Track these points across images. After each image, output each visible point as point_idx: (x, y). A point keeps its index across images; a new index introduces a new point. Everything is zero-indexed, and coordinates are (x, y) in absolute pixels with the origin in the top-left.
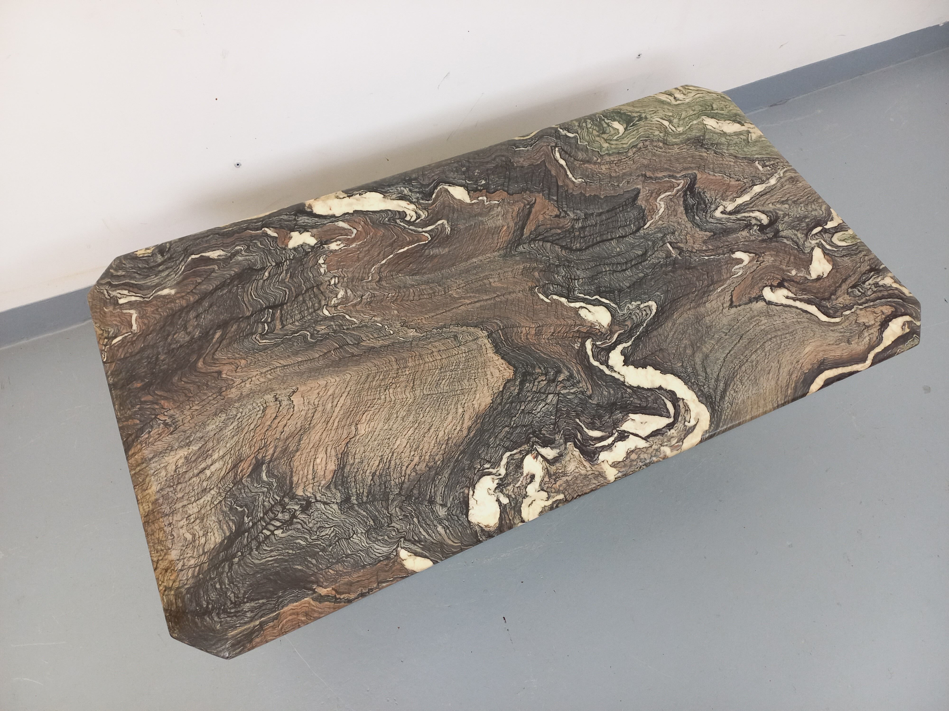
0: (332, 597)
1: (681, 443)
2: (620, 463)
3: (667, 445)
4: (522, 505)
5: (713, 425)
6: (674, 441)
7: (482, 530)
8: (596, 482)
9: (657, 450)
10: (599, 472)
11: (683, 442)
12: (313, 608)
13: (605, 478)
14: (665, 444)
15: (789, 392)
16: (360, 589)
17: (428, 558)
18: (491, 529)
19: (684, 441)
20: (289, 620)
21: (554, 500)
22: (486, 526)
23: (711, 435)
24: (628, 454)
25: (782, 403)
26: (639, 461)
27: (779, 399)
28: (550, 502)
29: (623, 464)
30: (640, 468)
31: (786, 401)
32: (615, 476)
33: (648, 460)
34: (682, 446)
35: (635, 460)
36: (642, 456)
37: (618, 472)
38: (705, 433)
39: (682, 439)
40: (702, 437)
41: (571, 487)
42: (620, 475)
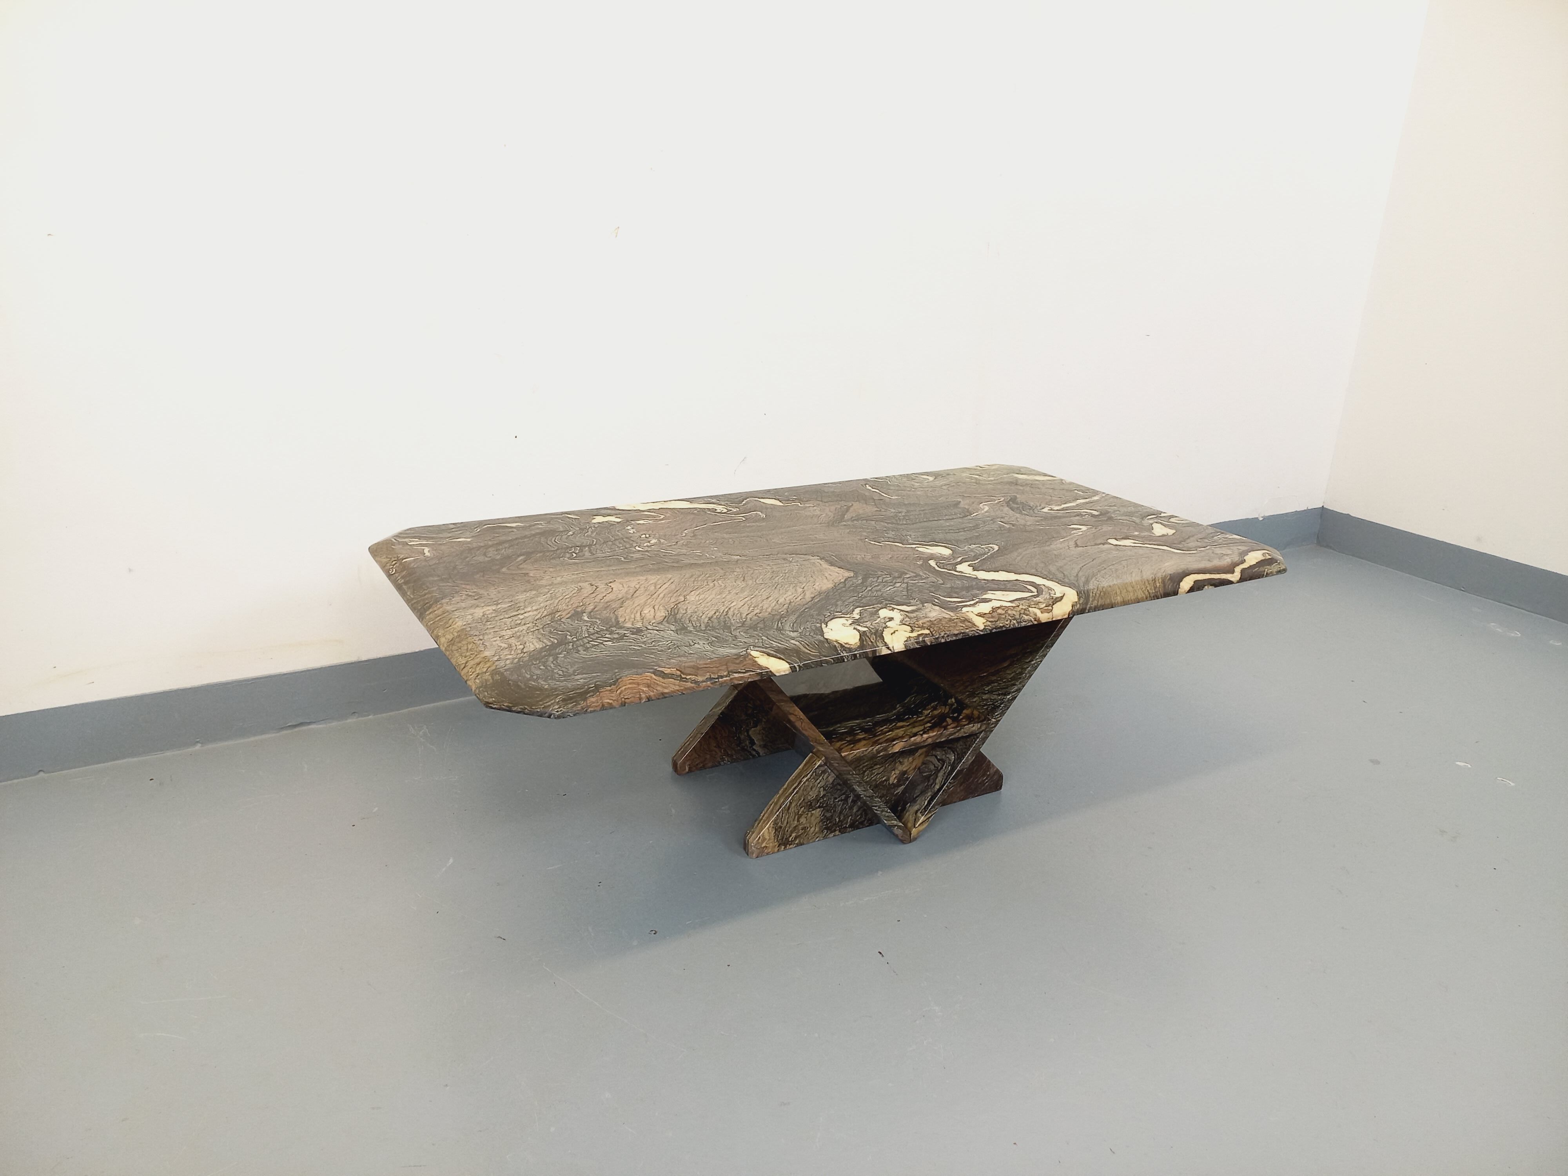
0: (677, 675)
1: (1050, 608)
2: (987, 614)
3: (1035, 607)
4: (884, 633)
5: (1082, 599)
6: (1042, 605)
7: (841, 645)
8: (963, 626)
9: (1025, 610)
10: (965, 618)
11: (1052, 607)
12: (655, 681)
13: (973, 625)
15: (1158, 585)
16: (708, 674)
17: (783, 660)
18: (852, 646)
19: (1054, 606)
21: (918, 633)
22: (844, 643)
23: (1082, 609)
24: (994, 610)
25: (1153, 593)
26: (1007, 615)
27: (1148, 588)
28: (915, 634)
29: (990, 615)
30: (1011, 622)
31: (1158, 592)
32: (984, 623)
33: (1017, 617)
34: (1052, 610)
35: (1003, 614)
36: (1010, 612)
37: (986, 621)
38: (1075, 604)
39: (1050, 605)
40: (1072, 607)
41: (936, 626)
42: (989, 623)
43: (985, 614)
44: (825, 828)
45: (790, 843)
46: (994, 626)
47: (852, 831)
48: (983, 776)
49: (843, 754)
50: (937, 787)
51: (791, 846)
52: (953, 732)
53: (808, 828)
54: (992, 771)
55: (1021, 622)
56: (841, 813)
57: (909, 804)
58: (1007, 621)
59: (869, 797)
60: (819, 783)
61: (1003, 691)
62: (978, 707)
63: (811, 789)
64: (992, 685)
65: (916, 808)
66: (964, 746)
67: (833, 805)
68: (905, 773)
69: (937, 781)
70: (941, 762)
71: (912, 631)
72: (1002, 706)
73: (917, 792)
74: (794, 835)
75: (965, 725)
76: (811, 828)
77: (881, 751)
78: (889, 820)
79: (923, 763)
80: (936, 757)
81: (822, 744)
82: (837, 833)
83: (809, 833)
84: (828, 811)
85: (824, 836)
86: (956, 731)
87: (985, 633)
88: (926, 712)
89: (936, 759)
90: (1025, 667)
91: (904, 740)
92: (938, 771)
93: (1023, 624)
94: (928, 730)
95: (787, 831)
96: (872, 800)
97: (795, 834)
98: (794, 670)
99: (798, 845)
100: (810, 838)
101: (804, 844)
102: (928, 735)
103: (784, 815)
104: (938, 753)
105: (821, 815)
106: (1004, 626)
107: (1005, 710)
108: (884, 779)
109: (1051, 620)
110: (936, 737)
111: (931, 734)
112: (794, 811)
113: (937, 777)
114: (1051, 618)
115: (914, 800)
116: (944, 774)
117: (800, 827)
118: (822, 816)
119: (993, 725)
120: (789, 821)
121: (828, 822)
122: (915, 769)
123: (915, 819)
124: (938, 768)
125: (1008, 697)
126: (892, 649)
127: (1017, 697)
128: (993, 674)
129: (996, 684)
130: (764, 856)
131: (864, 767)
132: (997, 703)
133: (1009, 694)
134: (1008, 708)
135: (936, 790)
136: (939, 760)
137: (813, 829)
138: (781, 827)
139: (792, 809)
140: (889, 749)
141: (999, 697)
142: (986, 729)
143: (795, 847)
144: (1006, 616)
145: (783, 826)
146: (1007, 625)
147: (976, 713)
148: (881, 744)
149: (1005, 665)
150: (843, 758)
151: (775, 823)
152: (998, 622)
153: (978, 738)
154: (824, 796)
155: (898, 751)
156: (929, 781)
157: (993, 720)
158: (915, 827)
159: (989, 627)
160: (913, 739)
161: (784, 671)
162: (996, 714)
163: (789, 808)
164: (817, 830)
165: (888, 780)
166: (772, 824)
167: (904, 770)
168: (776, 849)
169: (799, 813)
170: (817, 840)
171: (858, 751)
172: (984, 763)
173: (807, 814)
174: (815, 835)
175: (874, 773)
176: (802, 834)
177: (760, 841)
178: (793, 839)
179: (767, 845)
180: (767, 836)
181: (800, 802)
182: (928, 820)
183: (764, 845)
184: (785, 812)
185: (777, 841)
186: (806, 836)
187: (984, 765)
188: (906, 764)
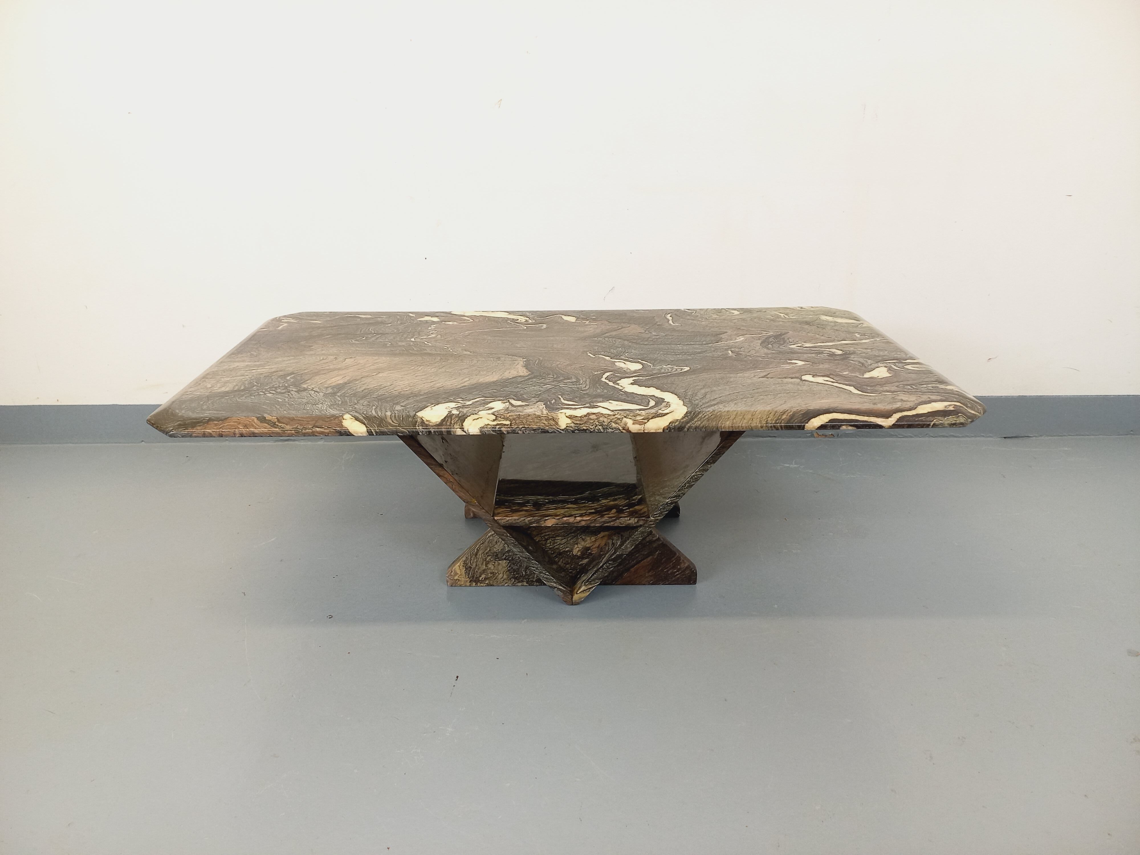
0: (272, 422)
1: (646, 421)
2: (577, 418)
3: (631, 418)
4: (468, 418)
5: (686, 418)
6: (639, 418)
7: (424, 423)
8: (546, 423)
9: (619, 419)
10: (553, 417)
11: (648, 421)
12: (253, 424)
13: (557, 424)
14: (630, 417)
15: (784, 417)
16: (297, 425)
17: (365, 424)
18: (432, 424)
19: (650, 420)
20: (230, 425)
21: (499, 423)
22: (427, 421)
24: (590, 415)
25: (772, 423)
26: (598, 421)
27: (769, 419)
28: (495, 423)
29: (580, 418)
30: (595, 427)
31: (778, 423)
32: (568, 424)
33: (607, 424)
34: (646, 423)
35: (594, 420)
36: (602, 419)
37: (571, 422)
39: (648, 418)
40: (670, 423)
41: (520, 419)
42: (573, 425)
43: (576, 417)
44: (512, 577)
45: (480, 582)
46: (577, 428)
47: (539, 585)
48: (674, 567)
49: (495, 518)
50: (602, 565)
51: (482, 585)
52: (607, 521)
53: (496, 574)
54: (683, 566)
56: (527, 568)
57: (583, 574)
58: (591, 424)
59: (526, 558)
61: (668, 495)
64: (665, 489)
65: (584, 580)
67: (518, 561)
68: (588, 549)
69: (604, 560)
70: (613, 545)
72: (661, 507)
74: (483, 576)
76: (499, 574)
77: (533, 523)
78: (549, 582)
79: (605, 544)
80: (613, 541)
82: (525, 584)
83: (498, 578)
84: (514, 564)
85: (512, 583)
88: (604, 501)
91: (556, 518)
93: (610, 430)
94: (587, 515)
95: (477, 572)
97: (485, 576)
98: (371, 434)
99: (488, 585)
100: (499, 582)
101: (493, 586)
102: (581, 518)
103: (472, 559)
104: (615, 538)
105: (507, 566)
106: (587, 429)
108: (566, 549)
109: (643, 432)
110: (589, 522)
111: (585, 518)
112: (482, 557)
114: (643, 429)
117: (489, 571)
118: (509, 567)
120: (478, 564)
121: (515, 573)
122: (598, 547)
123: (580, 587)
126: (467, 431)
130: (457, 586)
131: (546, 535)
137: (501, 575)
138: (471, 568)
139: (480, 555)
140: (541, 523)
141: (663, 500)
142: (644, 524)
143: (486, 586)
145: (473, 567)
146: (591, 429)
147: (645, 510)
148: (534, 517)
150: (496, 521)
151: (465, 563)
152: (583, 425)
154: (509, 551)
155: (550, 525)
156: (600, 558)
157: (652, 518)
158: (577, 595)
160: (565, 519)
161: (361, 433)
162: (656, 513)
163: (476, 555)
164: (505, 577)
165: (571, 551)
166: (462, 563)
167: (587, 546)
168: (468, 584)
169: (487, 560)
170: (506, 585)
171: (510, 518)
172: (673, 557)
173: (495, 563)
174: (503, 580)
175: (557, 542)
176: (491, 577)
177: (452, 574)
178: (483, 579)
179: (459, 579)
180: (458, 572)
181: (486, 551)
182: (588, 590)
183: (456, 578)
184: (474, 556)
185: (468, 577)
186: (495, 579)
187: (673, 559)
188: (589, 541)
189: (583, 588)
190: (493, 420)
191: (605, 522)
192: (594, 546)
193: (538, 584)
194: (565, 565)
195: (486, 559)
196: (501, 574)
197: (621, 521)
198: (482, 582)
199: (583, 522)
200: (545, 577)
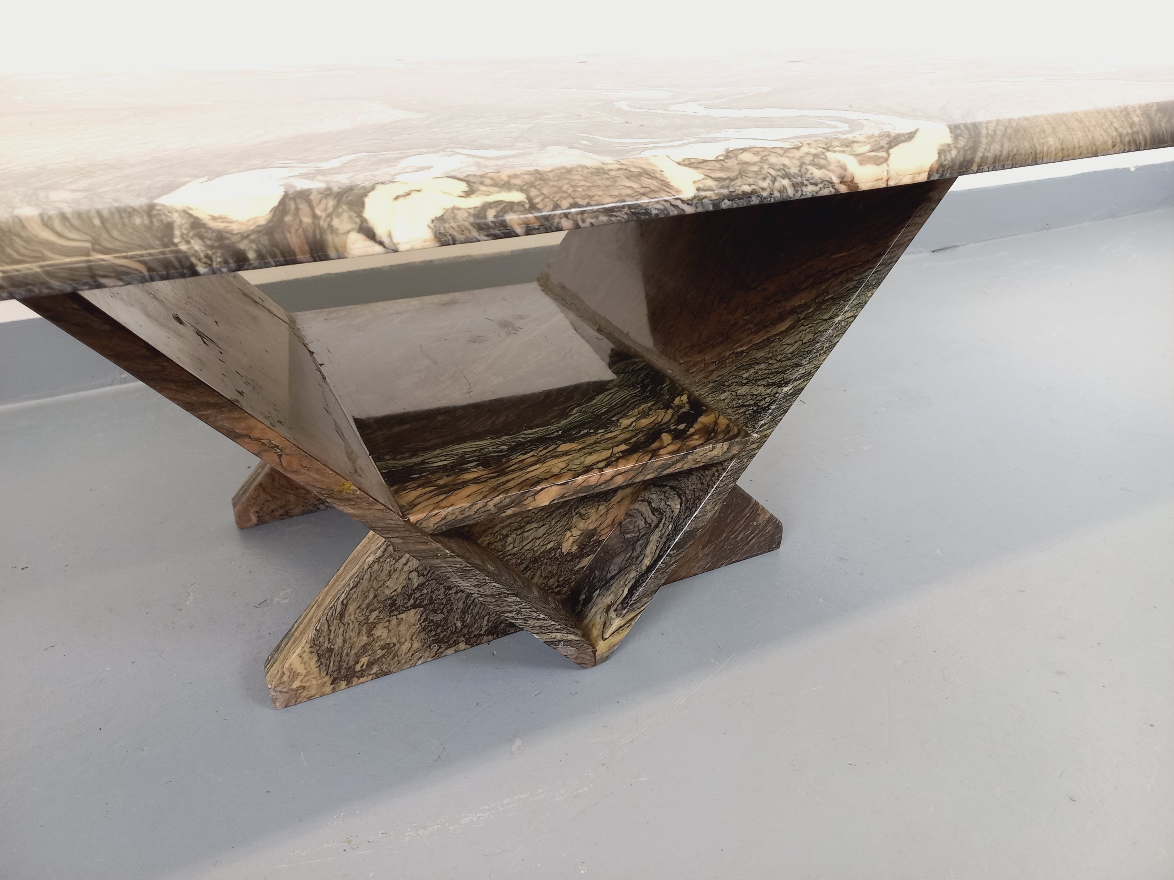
1: (882, 156)
4: (370, 195)
6: (861, 149)
7: (197, 225)
9: (815, 158)
10: (642, 167)
11: (888, 153)
13: (666, 184)
19: (891, 152)
21: (486, 199)
23: (964, 161)
24: (729, 155)
25: (1128, 134)
26: (766, 166)
27: (1116, 125)
28: (476, 201)
29: (718, 165)
31: (1137, 133)
32: (694, 182)
33: (794, 170)
34: (886, 160)
35: (754, 164)
36: (773, 159)
37: (702, 176)
38: (946, 148)
39: (882, 147)
40: (939, 154)
41: (551, 184)
42: (711, 183)
43: (706, 161)
44: (434, 642)
45: (359, 674)
46: (725, 191)
47: (494, 639)
48: (747, 527)
49: (412, 518)
50: (647, 562)
51: (362, 680)
52: (670, 462)
53: (395, 645)
55: (803, 184)
56: (464, 612)
57: (598, 591)
58: (764, 179)
59: (493, 596)
60: (406, 564)
61: (777, 378)
62: (729, 411)
63: (390, 575)
64: (757, 367)
65: (608, 600)
66: (699, 486)
67: (444, 601)
68: (591, 534)
69: (648, 551)
70: (656, 514)
71: (468, 194)
72: (773, 407)
73: (614, 569)
74: (364, 660)
75: (695, 448)
76: (402, 644)
77: (508, 506)
78: (545, 633)
79: (628, 515)
80: (650, 503)
81: (349, 500)
82: (462, 646)
83: (399, 653)
84: (435, 611)
85: (433, 654)
86: (674, 459)
87: (700, 210)
88: (625, 422)
89: (648, 509)
90: (821, 329)
91: (559, 483)
92: (650, 529)
93: (809, 191)
94: (618, 459)
95: (348, 655)
96: (499, 602)
97: (368, 658)
99: (377, 676)
100: (403, 662)
101: (390, 672)
103: (332, 628)
104: (654, 496)
105: (420, 619)
106: (753, 192)
107: (777, 417)
108: (549, 546)
110: (632, 474)
111: (622, 468)
112: (355, 618)
113: (648, 542)
114: (885, 178)
115: (606, 584)
116: (661, 537)
117: (377, 645)
118: (424, 621)
119: (755, 446)
120: (348, 637)
121: (438, 631)
122: (612, 524)
123: (605, 623)
124: (650, 525)
125: (786, 389)
126: (385, 239)
127: (803, 388)
128: (759, 347)
129: (763, 366)
130: (300, 702)
132: (763, 402)
133: (787, 383)
134: (785, 412)
135: (644, 568)
136: (654, 510)
137: (407, 645)
138: (330, 650)
139: (350, 615)
140: (525, 502)
141: (768, 391)
142: (739, 452)
143: (372, 679)
144: (762, 168)
145: (336, 647)
146: (763, 189)
147: (723, 422)
148: (507, 491)
149: (783, 329)
150: (414, 525)
151: (315, 643)
152: (739, 182)
153: (724, 469)
154: (421, 586)
155: (547, 503)
156: (634, 549)
157: (755, 435)
158: (603, 638)
159: (708, 194)
160: (580, 479)
162: (762, 422)
163: (342, 615)
164: (416, 645)
165: (559, 546)
166: (308, 646)
167: (591, 527)
168: (328, 688)
169: (369, 622)
170: (420, 662)
171: (451, 509)
172: (747, 506)
173: (389, 621)
174: (413, 655)
175: (528, 538)
176: (383, 656)
177: (285, 678)
178: (364, 667)
179: (304, 684)
180: (300, 669)
181: (367, 601)
182: (628, 625)
183: (296, 684)
184: (335, 621)
185: (327, 674)
186: (394, 658)
187: (747, 511)
188: (594, 517)
189: (617, 623)
190: (462, 194)
191: (665, 467)
192: (605, 525)
193: (490, 637)
194: (545, 581)
195: (367, 619)
196: (406, 643)
197: (696, 456)
198: (362, 674)
199: (619, 477)
200: (536, 625)
